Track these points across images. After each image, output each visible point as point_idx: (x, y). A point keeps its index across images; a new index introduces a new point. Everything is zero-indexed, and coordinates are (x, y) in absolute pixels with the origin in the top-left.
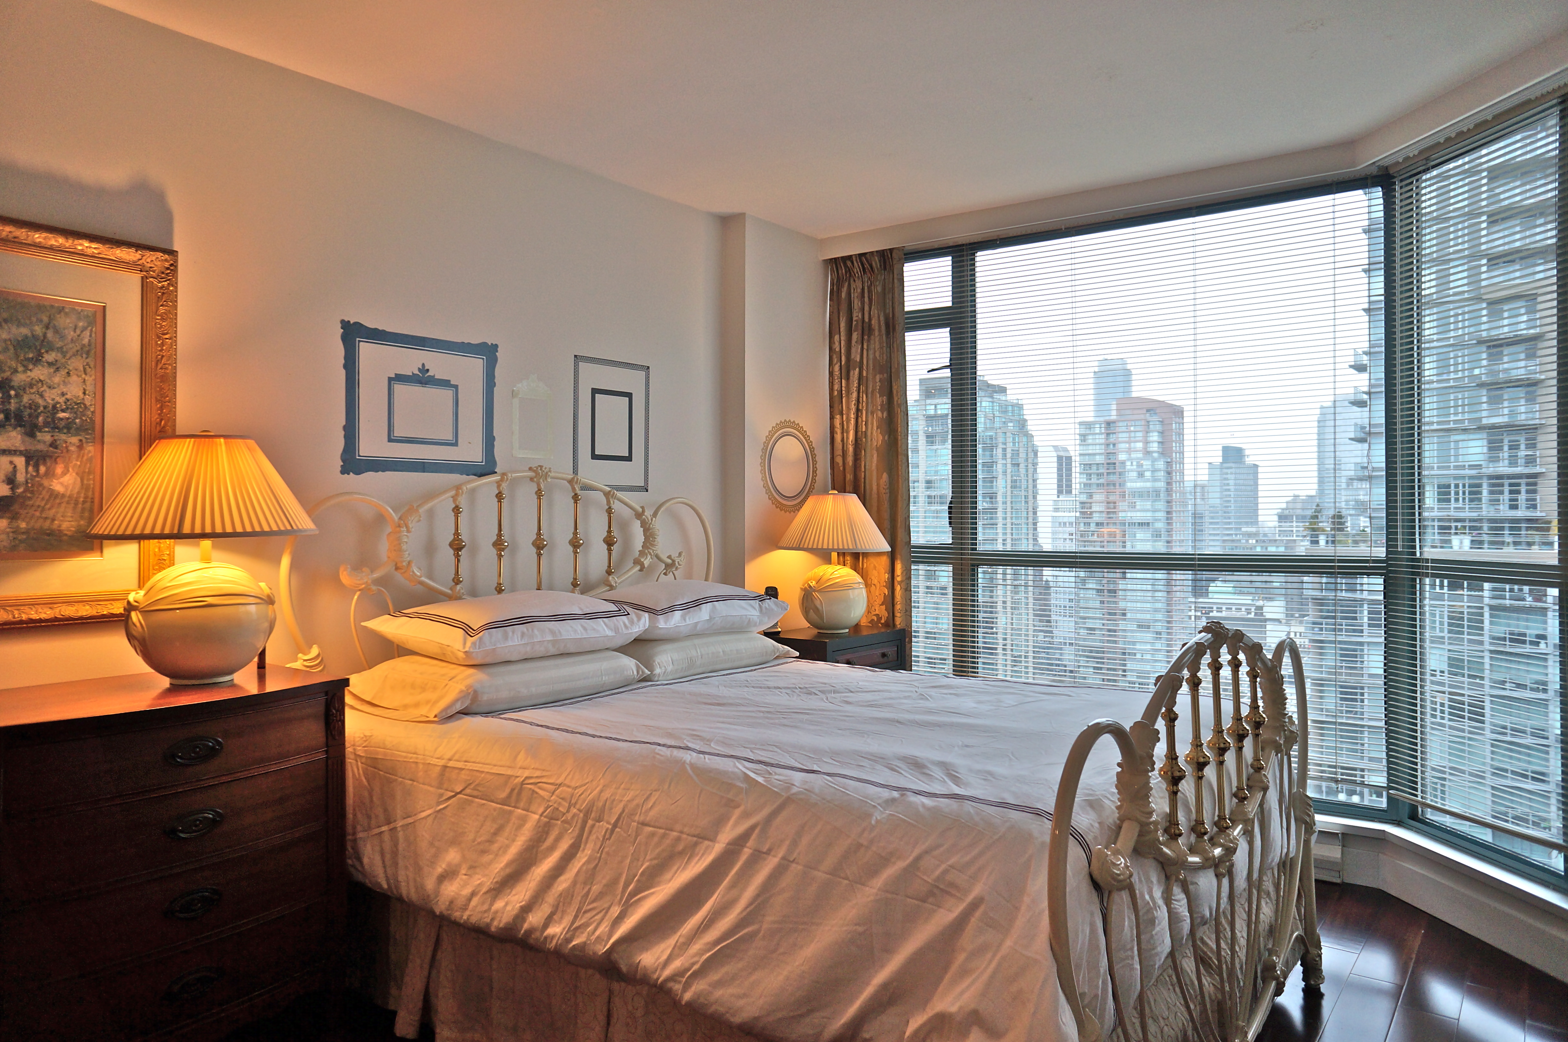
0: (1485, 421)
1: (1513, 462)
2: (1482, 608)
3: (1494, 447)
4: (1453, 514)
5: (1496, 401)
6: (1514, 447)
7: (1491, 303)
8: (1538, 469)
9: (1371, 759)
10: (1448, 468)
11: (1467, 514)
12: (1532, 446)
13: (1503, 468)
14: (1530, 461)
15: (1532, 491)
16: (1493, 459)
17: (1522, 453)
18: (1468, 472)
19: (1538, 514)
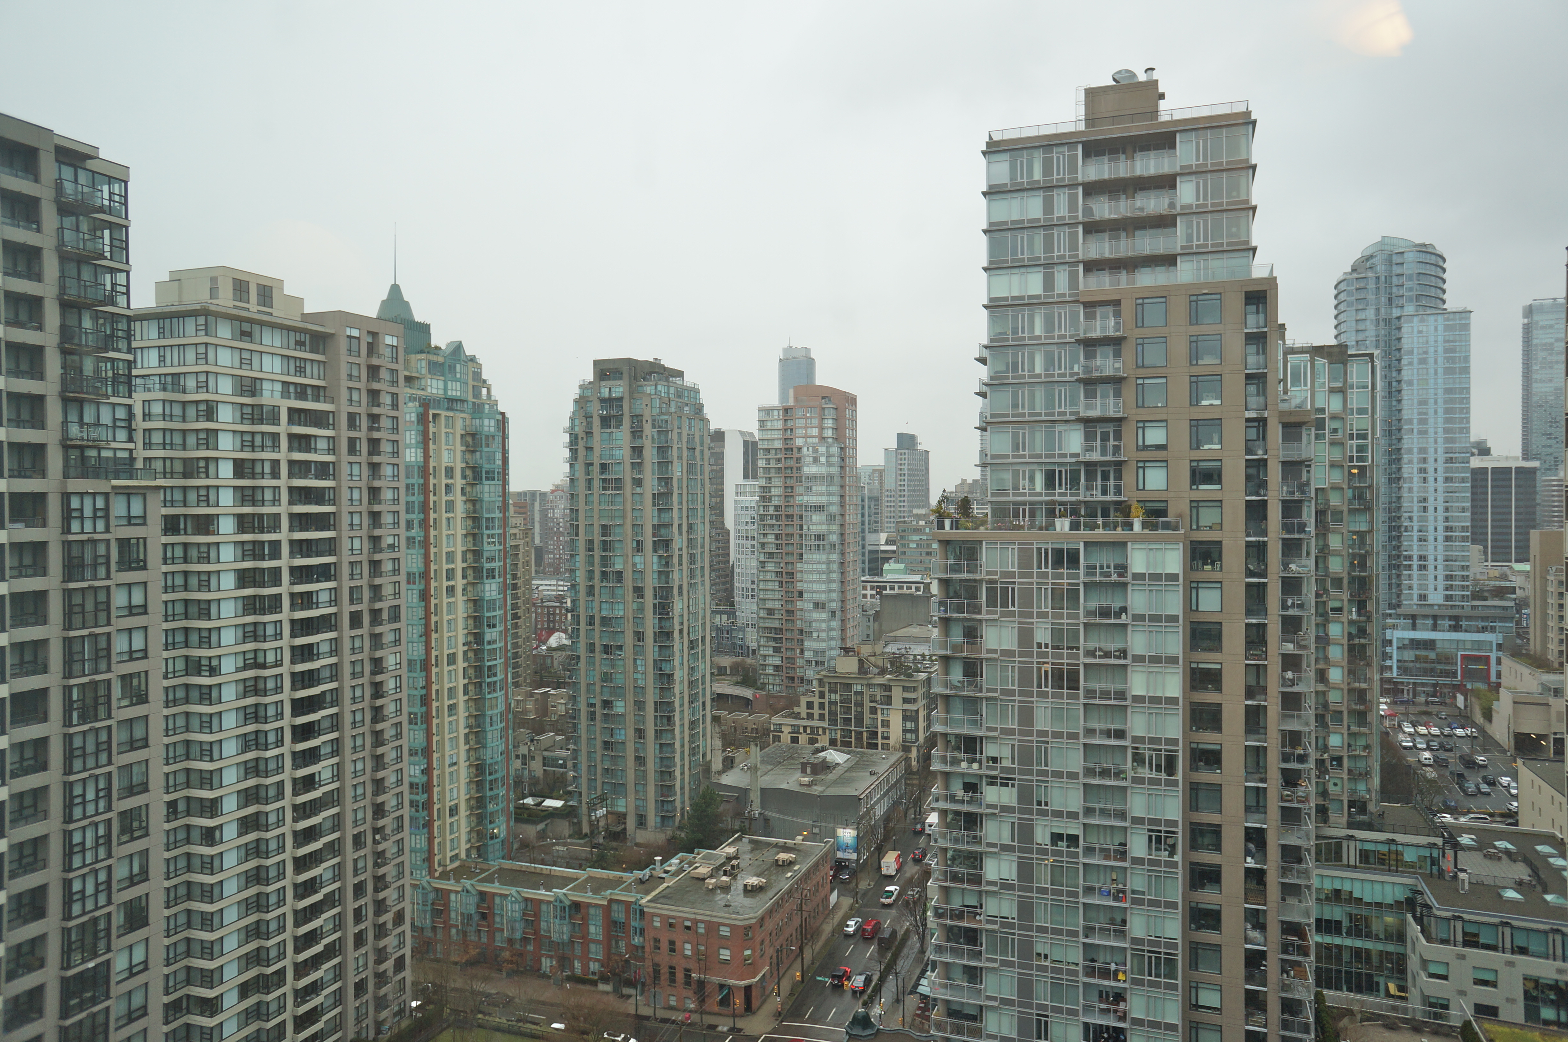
0: (1082, 414)
1: (1104, 452)
2: (1078, 584)
3: (1089, 437)
4: (1057, 498)
5: (1090, 395)
6: (1105, 438)
7: (1088, 305)
8: (1122, 458)
9: (988, 729)
10: (1053, 456)
11: (1069, 498)
12: (1118, 436)
13: (1096, 456)
14: (1117, 449)
15: (1119, 477)
16: (1089, 449)
17: (1112, 442)
18: (1068, 460)
19: (1122, 498)
